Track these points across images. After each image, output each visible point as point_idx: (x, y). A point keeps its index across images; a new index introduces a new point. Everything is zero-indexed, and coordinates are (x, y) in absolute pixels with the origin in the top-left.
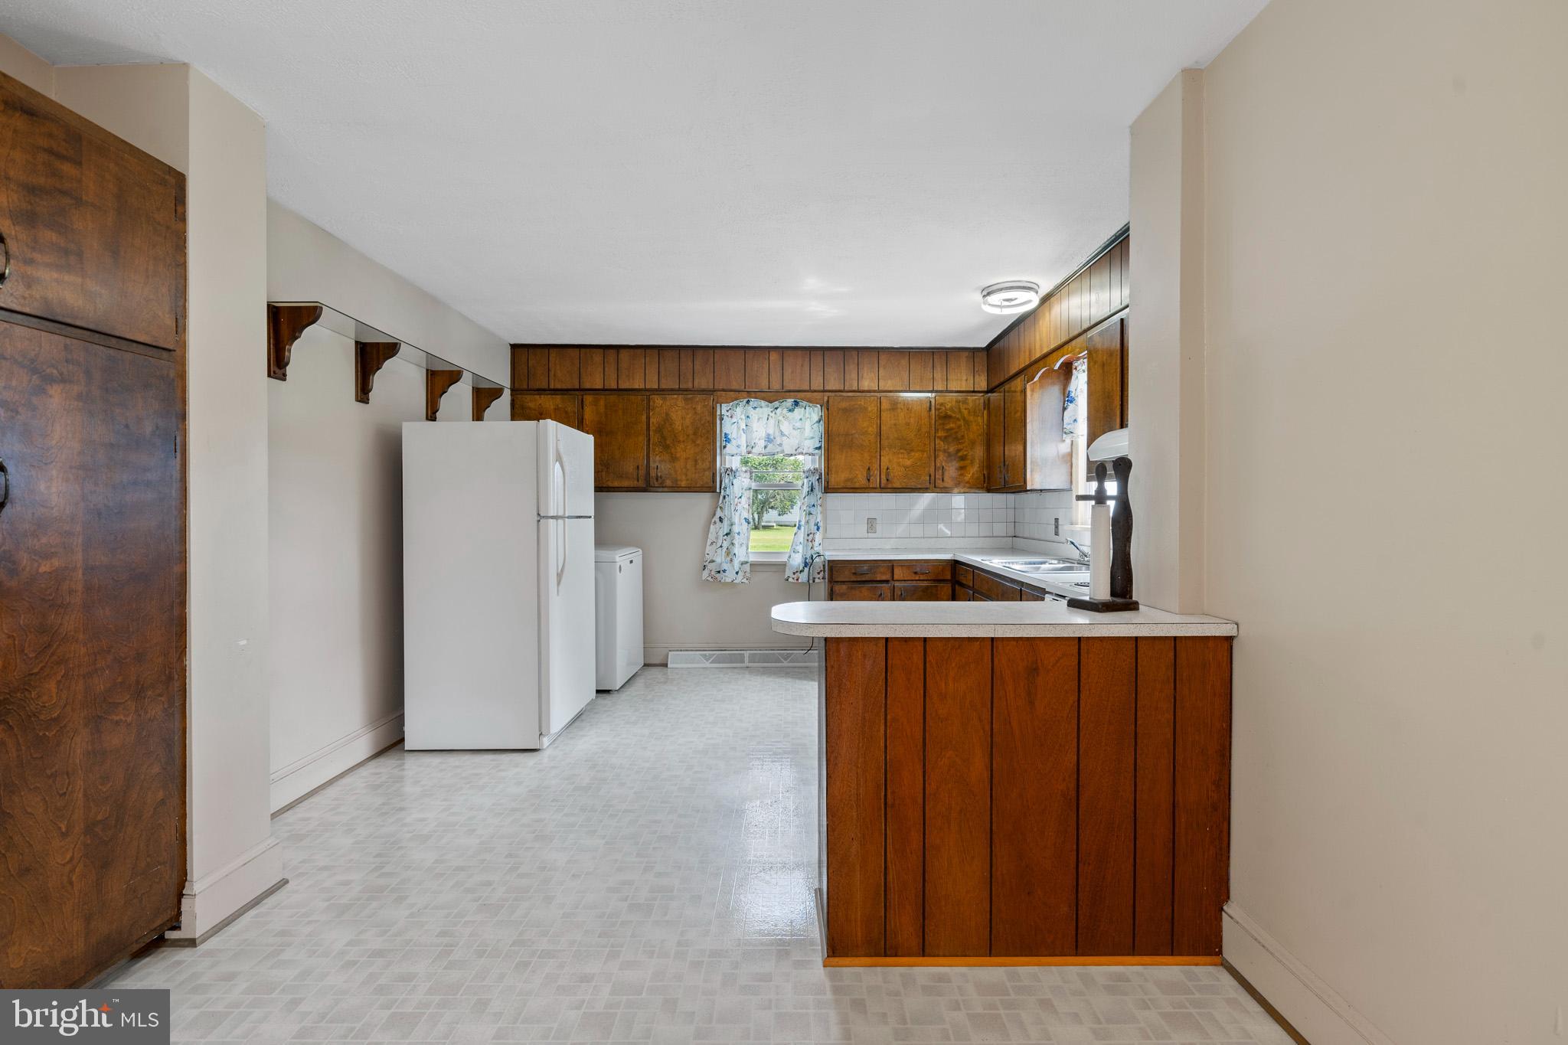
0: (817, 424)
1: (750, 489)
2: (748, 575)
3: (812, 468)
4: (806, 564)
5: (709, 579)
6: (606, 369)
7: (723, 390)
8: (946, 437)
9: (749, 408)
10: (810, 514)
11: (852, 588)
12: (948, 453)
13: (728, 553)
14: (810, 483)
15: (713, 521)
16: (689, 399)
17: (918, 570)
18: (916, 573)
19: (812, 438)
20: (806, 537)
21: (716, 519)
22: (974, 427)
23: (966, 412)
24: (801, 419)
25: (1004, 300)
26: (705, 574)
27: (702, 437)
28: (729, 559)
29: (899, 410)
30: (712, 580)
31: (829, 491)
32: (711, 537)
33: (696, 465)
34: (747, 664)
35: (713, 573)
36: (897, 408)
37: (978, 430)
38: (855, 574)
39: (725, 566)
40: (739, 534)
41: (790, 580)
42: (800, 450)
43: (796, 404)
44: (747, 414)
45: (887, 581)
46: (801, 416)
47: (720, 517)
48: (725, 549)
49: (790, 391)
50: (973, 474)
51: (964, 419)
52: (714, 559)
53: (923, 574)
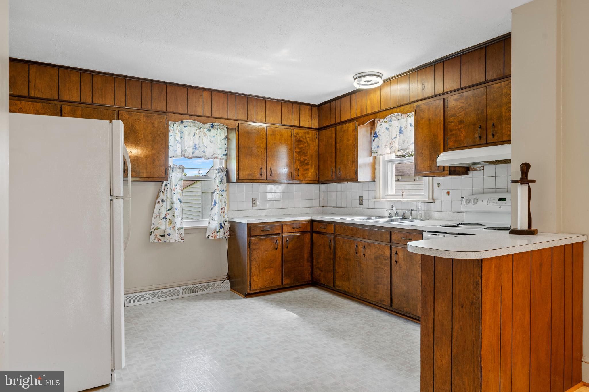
0: (224, 140)
1: (182, 180)
2: (182, 236)
3: (221, 167)
4: (221, 227)
5: (155, 241)
6: (82, 87)
7: (173, 113)
8: (299, 152)
9: (182, 126)
10: (222, 196)
11: (261, 239)
12: (301, 161)
13: (170, 223)
14: (221, 176)
15: (157, 201)
16: (150, 116)
17: (295, 226)
18: (294, 228)
19: (221, 148)
20: (220, 210)
21: (160, 199)
22: (312, 148)
23: (308, 139)
24: (214, 136)
25: (365, 81)
26: (152, 237)
27: (158, 143)
28: (171, 226)
29: (277, 135)
30: (157, 242)
31: (239, 181)
32: (156, 212)
33: (153, 163)
34: (182, 295)
35: (158, 237)
36: (275, 134)
37: (314, 149)
38: (263, 231)
39: (169, 232)
40: (177, 209)
41: (210, 238)
42: (215, 156)
43: (212, 126)
44: (182, 131)
45: (279, 234)
46: (215, 134)
47: (162, 199)
48: (168, 220)
49: (216, 118)
50: (312, 173)
51: (308, 143)
52: (159, 227)
53: (297, 228)
